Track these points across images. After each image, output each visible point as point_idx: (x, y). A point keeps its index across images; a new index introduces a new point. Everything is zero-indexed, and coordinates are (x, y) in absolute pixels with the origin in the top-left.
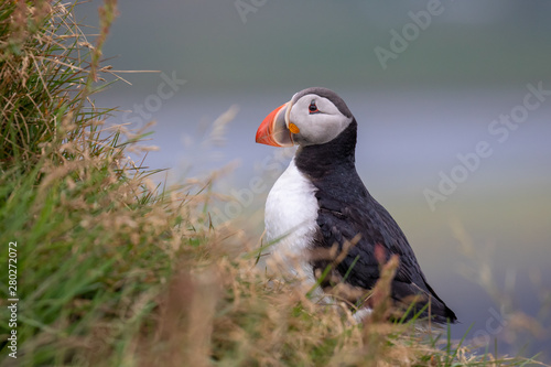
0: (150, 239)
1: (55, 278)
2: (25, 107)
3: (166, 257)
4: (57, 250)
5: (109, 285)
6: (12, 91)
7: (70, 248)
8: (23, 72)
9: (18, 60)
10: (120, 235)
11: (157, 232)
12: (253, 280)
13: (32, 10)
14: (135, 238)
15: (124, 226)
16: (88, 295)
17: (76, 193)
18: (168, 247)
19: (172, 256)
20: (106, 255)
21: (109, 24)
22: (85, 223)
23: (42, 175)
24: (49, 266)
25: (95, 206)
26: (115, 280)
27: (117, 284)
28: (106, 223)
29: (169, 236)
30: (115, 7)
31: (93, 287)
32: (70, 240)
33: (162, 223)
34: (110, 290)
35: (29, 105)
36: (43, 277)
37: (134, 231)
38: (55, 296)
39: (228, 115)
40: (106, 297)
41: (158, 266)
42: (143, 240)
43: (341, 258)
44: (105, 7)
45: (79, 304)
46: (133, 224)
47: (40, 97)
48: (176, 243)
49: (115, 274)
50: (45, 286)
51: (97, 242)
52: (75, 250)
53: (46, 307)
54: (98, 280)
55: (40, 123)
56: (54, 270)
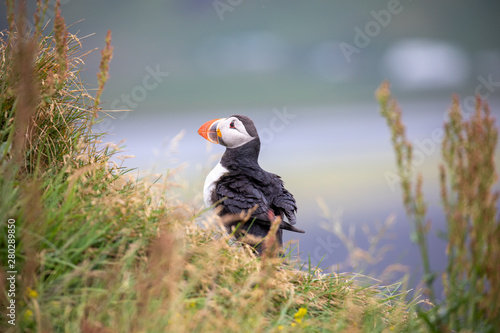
0: (132, 210)
1: (77, 236)
2: (53, 134)
3: (142, 221)
4: (77, 219)
5: (109, 239)
6: (43, 125)
7: (85, 218)
8: (51, 112)
9: (48, 105)
10: (114, 208)
11: (137, 206)
12: (194, 233)
13: (56, 75)
14: (123, 210)
15: (117, 203)
16: (96, 246)
17: (87, 185)
18: (144, 215)
19: (146, 221)
20: (107, 220)
21: (104, 83)
22: (93, 203)
23: (66, 175)
24: (73, 229)
25: (98, 192)
26: (112, 236)
27: (115, 238)
28: (107, 202)
29: (143, 208)
30: (106, 73)
31: (100, 240)
32: (85, 213)
33: (139, 201)
34: (109, 242)
35: (55, 132)
36: (69, 236)
37: (123, 206)
38: (77, 247)
39: (179, 136)
40: (108, 246)
41: (137, 226)
42: (128, 211)
43: (246, 219)
44: (102, 73)
45: (91, 250)
46: (122, 202)
47: (62, 128)
48: (148, 213)
49: (112, 232)
50: (71, 241)
51: (101, 213)
52: (88, 218)
53: (72, 253)
54: (102, 236)
55: (61, 143)
56: (76, 231)
